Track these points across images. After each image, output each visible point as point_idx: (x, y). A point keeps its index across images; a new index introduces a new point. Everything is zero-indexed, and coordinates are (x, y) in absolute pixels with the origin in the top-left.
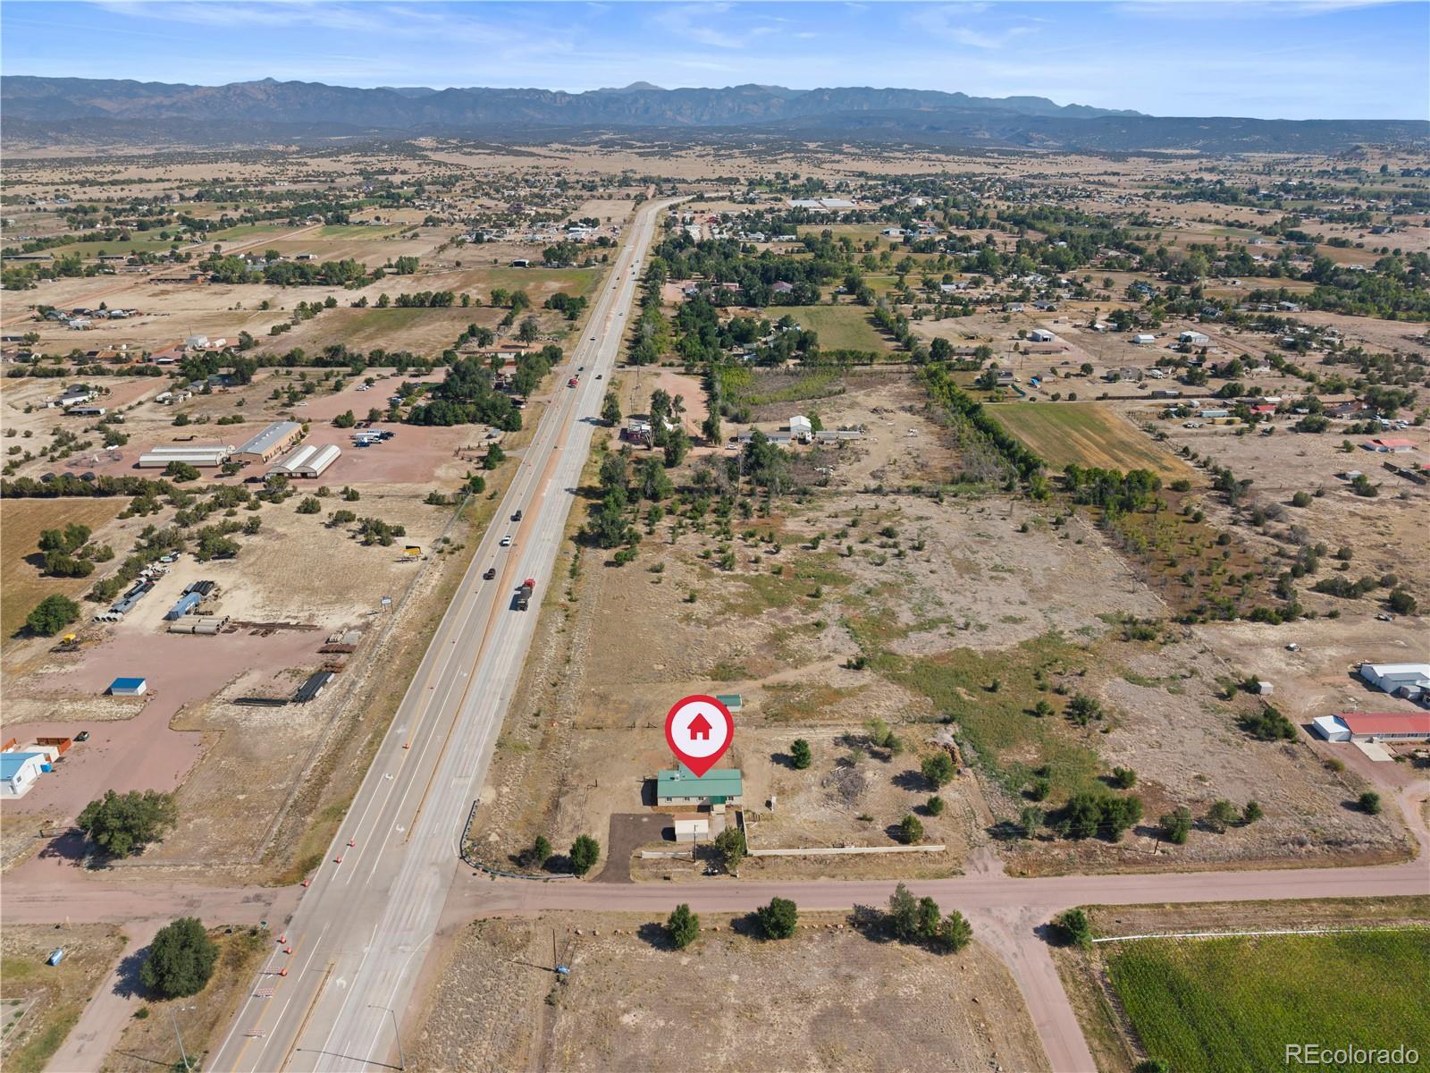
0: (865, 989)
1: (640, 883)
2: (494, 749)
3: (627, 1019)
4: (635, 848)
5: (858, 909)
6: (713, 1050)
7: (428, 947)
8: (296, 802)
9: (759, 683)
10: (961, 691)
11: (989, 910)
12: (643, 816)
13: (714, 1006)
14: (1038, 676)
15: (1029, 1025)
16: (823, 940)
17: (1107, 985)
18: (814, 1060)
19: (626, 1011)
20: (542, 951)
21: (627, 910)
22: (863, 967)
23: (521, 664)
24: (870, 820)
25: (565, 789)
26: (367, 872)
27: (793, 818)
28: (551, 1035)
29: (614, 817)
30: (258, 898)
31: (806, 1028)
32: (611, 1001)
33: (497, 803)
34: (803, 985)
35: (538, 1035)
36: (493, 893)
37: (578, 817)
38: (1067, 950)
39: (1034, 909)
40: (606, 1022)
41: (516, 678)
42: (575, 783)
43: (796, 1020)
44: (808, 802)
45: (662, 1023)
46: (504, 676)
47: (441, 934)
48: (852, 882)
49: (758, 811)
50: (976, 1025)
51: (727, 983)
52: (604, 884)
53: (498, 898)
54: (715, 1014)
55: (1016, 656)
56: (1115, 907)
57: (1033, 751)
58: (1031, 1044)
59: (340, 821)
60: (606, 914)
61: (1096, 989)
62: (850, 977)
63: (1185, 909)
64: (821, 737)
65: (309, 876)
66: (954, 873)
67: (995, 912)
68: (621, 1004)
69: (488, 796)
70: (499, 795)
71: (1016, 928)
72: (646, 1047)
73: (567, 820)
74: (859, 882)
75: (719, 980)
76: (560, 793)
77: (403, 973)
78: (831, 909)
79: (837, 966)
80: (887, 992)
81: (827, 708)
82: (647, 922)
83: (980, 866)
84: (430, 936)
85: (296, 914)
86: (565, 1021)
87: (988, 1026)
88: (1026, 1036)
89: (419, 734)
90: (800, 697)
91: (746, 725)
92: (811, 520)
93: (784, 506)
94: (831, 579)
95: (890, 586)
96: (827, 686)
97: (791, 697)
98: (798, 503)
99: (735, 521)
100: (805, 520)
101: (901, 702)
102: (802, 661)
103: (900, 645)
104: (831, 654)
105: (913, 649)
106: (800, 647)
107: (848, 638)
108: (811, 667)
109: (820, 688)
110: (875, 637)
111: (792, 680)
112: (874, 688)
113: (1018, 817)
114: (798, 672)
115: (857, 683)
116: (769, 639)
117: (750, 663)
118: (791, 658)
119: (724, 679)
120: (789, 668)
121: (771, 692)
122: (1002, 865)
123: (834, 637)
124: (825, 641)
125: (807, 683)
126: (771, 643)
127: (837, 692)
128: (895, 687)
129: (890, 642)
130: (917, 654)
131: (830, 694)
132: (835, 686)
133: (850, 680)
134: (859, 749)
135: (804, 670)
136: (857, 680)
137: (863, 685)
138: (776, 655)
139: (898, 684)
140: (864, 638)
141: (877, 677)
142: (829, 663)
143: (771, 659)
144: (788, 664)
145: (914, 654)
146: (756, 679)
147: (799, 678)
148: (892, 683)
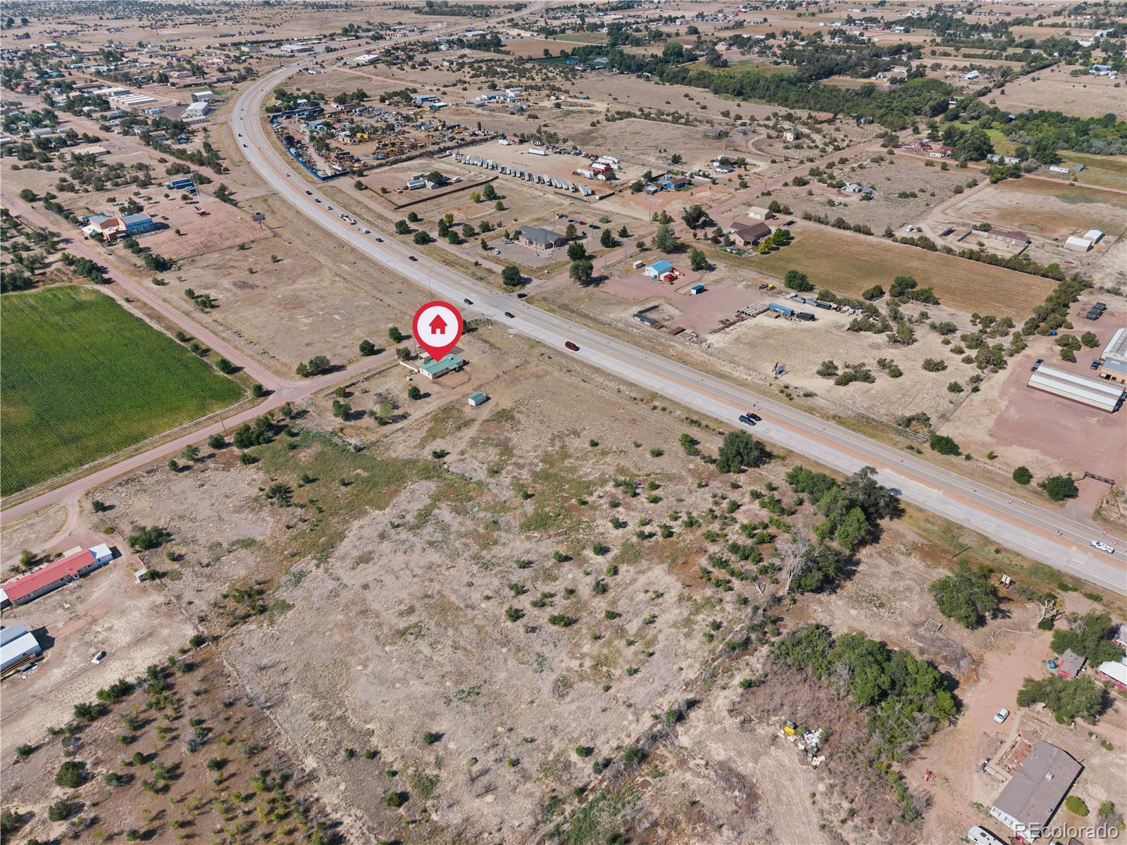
2: (538, 340)
5: (344, 370)
8: (569, 306)
9: (480, 420)
10: (365, 474)
14: (321, 511)
15: (269, 370)
16: (351, 359)
24: (364, 393)
25: (493, 347)
26: (511, 308)
27: (396, 380)
28: (407, 315)
29: (463, 351)
33: (506, 332)
37: (474, 344)
38: (262, 391)
39: (278, 396)
42: (493, 350)
44: (395, 387)
48: (353, 374)
49: (413, 375)
50: (286, 364)
56: (245, 411)
57: (303, 459)
59: (544, 310)
63: (213, 422)
64: (418, 413)
66: (315, 393)
69: (512, 331)
70: (510, 334)
71: (283, 389)
73: (476, 342)
74: (351, 375)
76: (492, 345)
78: (356, 365)
81: (430, 426)
83: (305, 399)
86: (408, 318)
87: (282, 365)
90: (450, 424)
91: (458, 400)
92: (660, 600)
93: (718, 608)
94: (540, 523)
95: (487, 542)
96: (443, 438)
97: (455, 422)
98: (717, 626)
99: (713, 549)
100: (666, 596)
101: (394, 450)
102: (473, 444)
103: (429, 488)
104: (463, 457)
105: (418, 490)
106: (486, 452)
107: (467, 474)
108: (465, 444)
109: (446, 435)
110: (451, 485)
111: (466, 431)
112: (416, 450)
113: (297, 422)
114: (468, 437)
115: (428, 448)
116: (510, 447)
117: (500, 428)
118: (483, 442)
119: (499, 412)
120: (476, 436)
121: (468, 419)
122: (297, 403)
123: (476, 470)
124: (477, 464)
125: (456, 434)
126: (506, 446)
127: (434, 437)
128: (406, 457)
129: (437, 487)
130: (412, 487)
131: (437, 434)
132: (439, 439)
133: (434, 447)
134: (394, 416)
135: (466, 439)
136: (431, 449)
137: (424, 449)
138: (493, 440)
139: (405, 460)
140: (456, 480)
141: (421, 457)
142: (458, 451)
143: (493, 436)
144: (479, 438)
145: (414, 486)
146: (484, 421)
147: (463, 434)
148: (410, 458)
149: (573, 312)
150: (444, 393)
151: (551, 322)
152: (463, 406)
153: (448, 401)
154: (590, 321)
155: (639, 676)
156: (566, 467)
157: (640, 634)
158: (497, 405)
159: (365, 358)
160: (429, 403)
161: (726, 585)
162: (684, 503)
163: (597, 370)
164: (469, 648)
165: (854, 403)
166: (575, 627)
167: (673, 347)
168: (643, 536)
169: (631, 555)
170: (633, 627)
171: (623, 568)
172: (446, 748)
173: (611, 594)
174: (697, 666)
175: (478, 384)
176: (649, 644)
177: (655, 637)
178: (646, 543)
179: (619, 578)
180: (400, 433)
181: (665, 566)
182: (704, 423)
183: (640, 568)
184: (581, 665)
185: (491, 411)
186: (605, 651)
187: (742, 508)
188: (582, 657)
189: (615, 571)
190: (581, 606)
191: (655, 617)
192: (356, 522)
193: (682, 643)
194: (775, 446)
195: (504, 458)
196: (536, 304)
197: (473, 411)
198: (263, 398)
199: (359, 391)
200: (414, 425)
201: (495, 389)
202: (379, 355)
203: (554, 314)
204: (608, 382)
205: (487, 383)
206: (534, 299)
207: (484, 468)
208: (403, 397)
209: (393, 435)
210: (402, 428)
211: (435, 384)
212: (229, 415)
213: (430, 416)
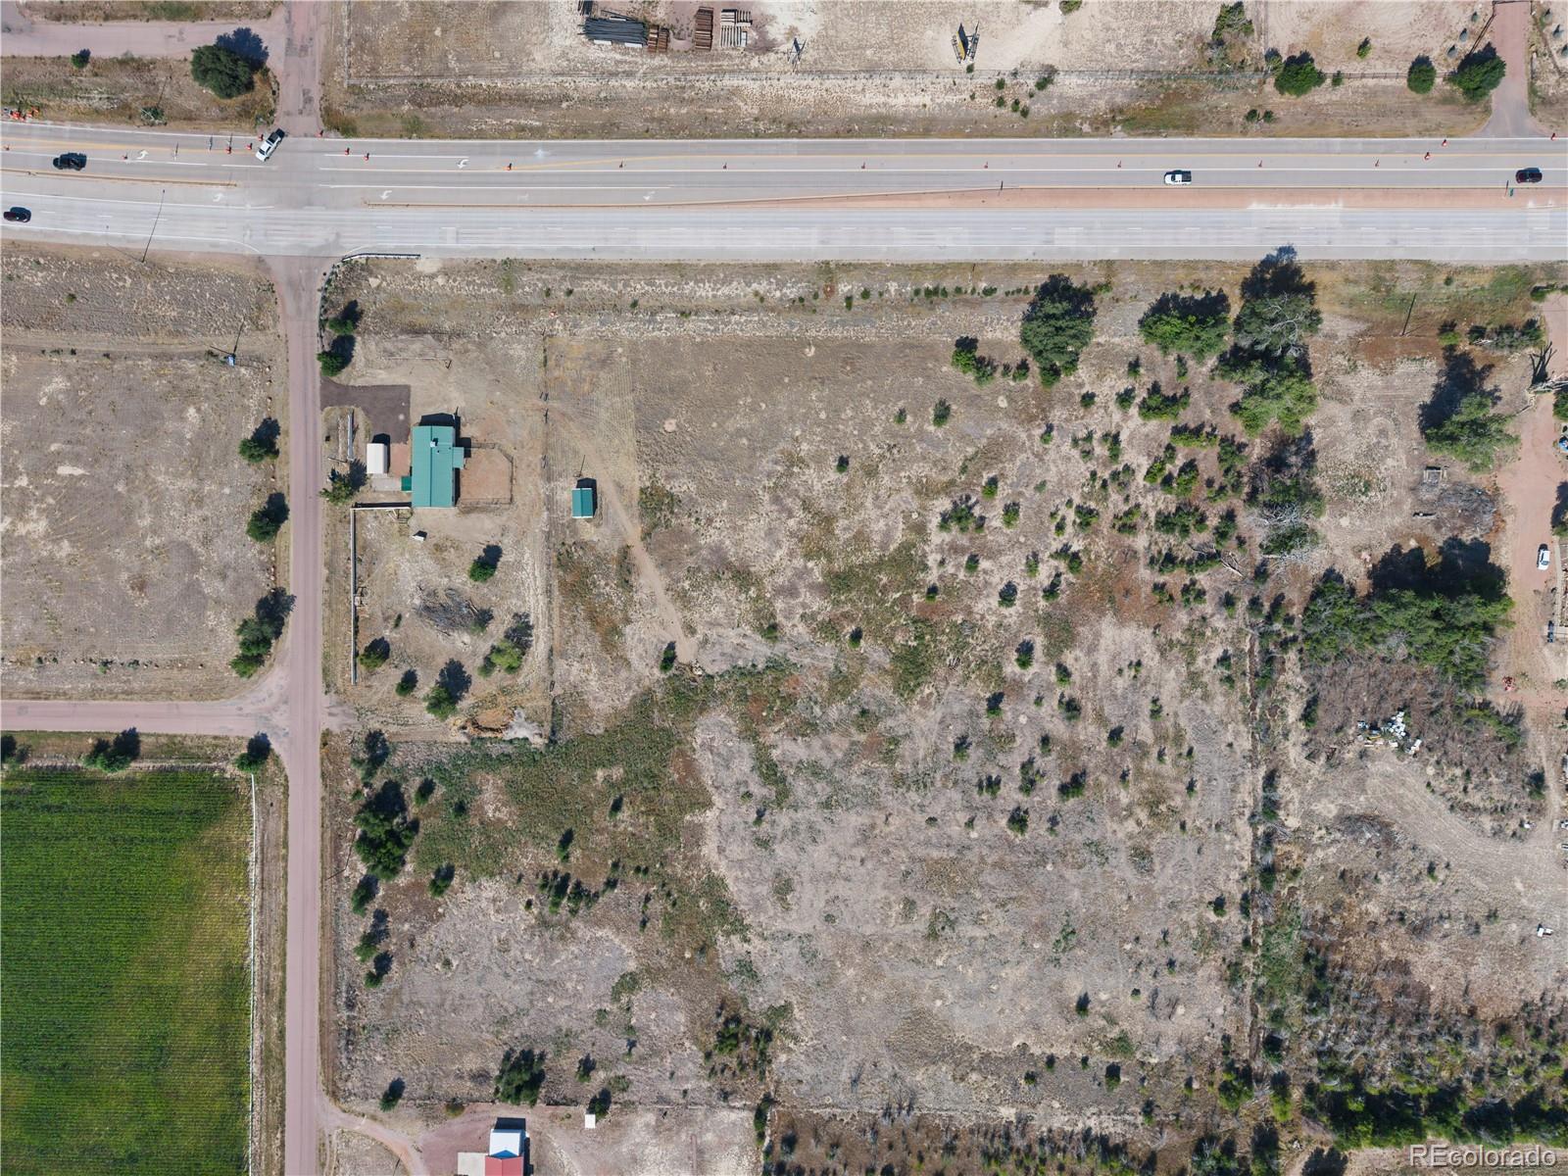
0: (213, 587)
1: (321, 416)
2: (500, 258)
3: (192, 411)
4: (364, 409)
5: (292, 598)
6: (167, 473)
7: (247, 253)
8: (429, 85)
9: (635, 542)
11: (286, 702)
12: (407, 415)
13: (202, 474)
14: (643, 870)
15: (178, 698)
16: (261, 564)
17: (213, 770)
18: (157, 541)
19: (198, 410)
20: (252, 343)
21: (291, 407)
22: (234, 589)
24: (397, 625)
25: (446, 338)
26: (333, 181)
27: (402, 554)
28: (180, 359)
29: (407, 388)
30: (308, 100)
31: (182, 538)
32: (207, 398)
33: (419, 277)
34: (218, 541)
35: (181, 349)
36: (303, 294)
37: (404, 355)
38: (245, 751)
39: (286, 740)
40: (191, 396)
41: (636, 258)
42: (454, 346)
43: (188, 533)
44: (424, 572)
45: (188, 436)
46: (643, 244)
47: (260, 260)
48: (321, 597)
49: (412, 522)
50: (181, 661)
51: (221, 484)
52: (318, 385)
53: (297, 297)
54: (195, 474)
56: (286, 807)
57: (501, 816)
58: (164, 694)
59: (401, 137)
60: (287, 390)
61: (209, 759)
62: (224, 577)
63: (282, 864)
64: (531, 600)
65: (332, 134)
66: (328, 686)
67: (283, 707)
68: (205, 406)
69: (425, 266)
70: (432, 277)
71: (266, 719)
72: (170, 426)
73: (400, 345)
74: (320, 601)
75: (225, 479)
76: (437, 334)
77: (223, 240)
78: (292, 573)
79: (235, 569)
80: (211, 603)
81: (582, 614)
82: (281, 423)
83: (334, 710)
84: (258, 252)
86: (191, 367)
87: (180, 669)
88: (171, 693)
89: (534, 175)
90: (606, 586)
91: (552, 523)
92: (1143, 672)
93: (1208, 633)
94: (912, 668)
95: (888, 748)
96: (628, 621)
97: (606, 576)
98: (1224, 660)
99: (1140, 542)
100: (1145, 661)
101: (595, 699)
102: (683, 599)
103: (723, 726)
104: (699, 636)
105: (712, 739)
106: (718, 601)
107: (740, 663)
108: (671, 608)
109: (625, 611)
110: (742, 698)
111: (642, 581)
112: (624, 674)
113: (397, 765)
114: (660, 592)
115: (633, 657)
116: (737, 564)
117: (680, 535)
118: (691, 585)
119: (643, 503)
120: (668, 580)
121: (616, 554)
122: (336, 730)
123: (743, 646)
124: (732, 633)
125: (636, 598)
126: (729, 566)
127: (615, 630)
128: (627, 699)
129: (730, 714)
130: (699, 741)
131: (611, 621)
132: (628, 630)
133: (640, 650)
134: (507, 636)
135: (663, 598)
136: (641, 657)
137: (629, 664)
138: (699, 569)
139: (633, 705)
140: (739, 684)
141: (647, 682)
142: (680, 631)
143: (690, 562)
144: (678, 581)
145: (700, 737)
146: (643, 539)
147: (647, 590)
148: (634, 697)
149: (457, 100)
150: (512, 525)
151: (460, 175)
152: (575, 532)
153: (541, 538)
154: (518, 110)
155: (1198, 787)
156: (847, 543)
157: (1161, 737)
158: (620, 487)
159: (279, 541)
160: (518, 565)
161: (1193, 593)
162: (1049, 486)
163: (679, 270)
164: (1014, 894)
165: (1119, 46)
166: (1090, 780)
167: (735, 92)
168: (1051, 592)
169: (1062, 634)
170: (1145, 731)
171: (1069, 658)
172: (1103, 1004)
173: (1088, 707)
174: (1242, 728)
175: (536, 459)
176: (1179, 738)
177: (1176, 725)
178: (1062, 599)
179: (1076, 677)
180: (561, 665)
181: (1109, 617)
182: (949, 284)
183: (1086, 644)
184: (1139, 823)
185: (628, 507)
186: (1145, 785)
187: (1122, 437)
188: (1129, 809)
189: (1064, 673)
190: (1071, 751)
191: (1155, 701)
192: (705, 850)
193: (1208, 712)
194: (1079, 266)
195: (753, 592)
196: (360, 125)
197: (602, 529)
198: (270, 763)
199: (386, 627)
200: (557, 630)
201: (576, 452)
202: (291, 515)
203: (432, 137)
204: (725, 290)
205: (547, 447)
206: (335, 106)
207: (749, 632)
208: (464, 584)
209: (557, 673)
210: (551, 650)
211: (473, 516)
212: (277, 832)
213: (556, 593)
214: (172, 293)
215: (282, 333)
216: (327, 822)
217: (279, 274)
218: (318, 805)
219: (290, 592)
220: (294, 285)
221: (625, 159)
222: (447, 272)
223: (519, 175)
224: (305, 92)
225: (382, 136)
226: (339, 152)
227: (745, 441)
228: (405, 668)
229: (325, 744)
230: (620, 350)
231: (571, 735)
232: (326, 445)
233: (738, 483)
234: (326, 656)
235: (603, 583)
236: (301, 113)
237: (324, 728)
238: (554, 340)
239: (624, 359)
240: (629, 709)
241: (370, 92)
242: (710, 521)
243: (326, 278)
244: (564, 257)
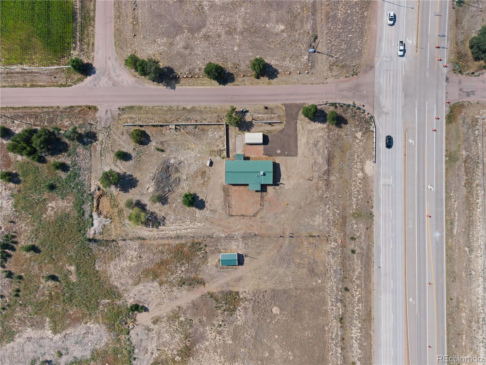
0: (180, 41)
1: (279, 104)
2: (374, 211)
3: (282, 27)
4: (283, 129)
5: (174, 88)
6: (246, 13)
7: (376, 59)
8: (478, 167)
9: (207, 289)
10: (73, 278)
11: (114, 85)
12: (280, 155)
13: (245, 34)
14: (17, 294)
15: (116, 22)
16: (194, 69)
17: (75, 43)
18: (206, 8)
19: (283, 31)
20: (322, 62)
21: (285, 86)
22: (179, 54)
23: (374, 314)
24: (158, 149)
25: (325, 177)
26: (419, 110)
27: (200, 152)
28: (313, 19)
29: (296, 155)
30: (468, 95)
31: (208, 23)
32: (290, 36)
33: (362, 162)
34: (206, 44)
35: (318, 20)
36: (352, 93)
37: (315, 153)
38: (85, 61)
39: (92, 85)
40: (291, 26)
41: (374, 293)
42: (321, 182)
43: (211, 27)
44: (189, 165)
45: (267, 25)
46: (383, 297)
47: (372, 67)
48: (174, 105)
49: (218, 158)
50: (137, 23)
51: (239, 45)
52: (298, 102)
53: (349, 90)
54: (245, 30)
55: (22, 322)
56: (54, 86)
58: (118, 14)
59: (447, 151)
60: (295, 83)
61: (81, 40)
62: (186, 48)
63: (21, 84)
64: (173, 227)
65: (448, 109)
66: (123, 109)
67: (111, 83)
68: (285, 35)
69: (369, 166)
70: (362, 170)
71: (104, 74)
72: (273, 15)
73: (321, 151)
74: (172, 104)
75: (243, 47)
76: (328, 172)
77: (383, 45)
78: (188, 87)
79: (190, 54)
80: (170, 40)
81: (165, 257)
82: (275, 80)
83: (109, 113)
84: (377, 66)
85: (445, 83)
86: (308, 26)
87: (132, 23)
88: (119, 18)
89: (424, 230)
90: (181, 271)
91: (219, 239)
96: (161, 284)
97: (187, 271)
101: (116, 265)
102: (174, 317)
103: (100, 340)
104: (152, 326)
105: (92, 334)
106: (173, 337)
107: (136, 351)
108: (169, 309)
109: (166, 282)
110: (116, 351)
111: (184, 292)
112: (130, 281)
113: (78, 150)
114: (179, 303)
115: (140, 287)
116: (194, 349)
117: (211, 315)
118: (182, 322)
119: (231, 293)
120: (185, 308)
121: (200, 277)
122: (97, 115)
123: (146, 353)
124: (154, 345)
125: (175, 288)
126: (194, 344)
127: (156, 276)
128: (116, 283)
129: (107, 344)
130: (91, 326)
131: (161, 273)
132: (156, 284)
133: (144, 291)
134: (152, 213)
135: (174, 305)
136: (140, 291)
137: (136, 284)
138: (191, 326)
139: (113, 287)
140: (124, 351)
141: (125, 295)
142: (155, 315)
143: (196, 321)
144: (185, 314)
145: (93, 326)
146: (209, 293)
147: (179, 295)
148: (117, 288)
149: (469, 184)
150: (217, 216)
151: (424, 186)
152: (213, 252)
153: (209, 233)
154: (463, 222)
158: (240, 279)
159: (207, 80)
160: (193, 219)
163: (368, 318)
175: (255, 230)
180: (135, 244)
185: (228, 284)
195: (178, 358)
196: (453, 126)
197: (215, 269)
198: (78, 76)
199: (157, 143)
200: (155, 243)
201: (259, 254)
202: (222, 87)
203: (446, 169)
204: (356, 345)
205: (262, 236)
206: (464, 111)
207: (154, 356)
208: (183, 188)
209: (131, 242)
210: (144, 239)
211: (222, 193)
212: (40, 81)
213: (177, 242)
214: (352, 14)
215: (328, 80)
216: (45, 110)
217: (363, 79)
218: (55, 105)
219: (178, 87)
220: (356, 88)
221: (434, 286)
222: (365, 179)
223: (424, 222)
224: (473, 92)
225: (447, 139)
226: (437, 113)
227: (267, 355)
228: (133, 154)
229: (90, 108)
230: (320, 281)
231: (95, 251)
232: (262, 107)
233: (242, 350)
234: (140, 108)
235: (183, 269)
236: (461, 90)
237: (99, 107)
238: (325, 242)
239: (314, 284)
240: (110, 284)
241: (473, 131)
242: (220, 333)
243: (361, 107)
244: (374, 250)
